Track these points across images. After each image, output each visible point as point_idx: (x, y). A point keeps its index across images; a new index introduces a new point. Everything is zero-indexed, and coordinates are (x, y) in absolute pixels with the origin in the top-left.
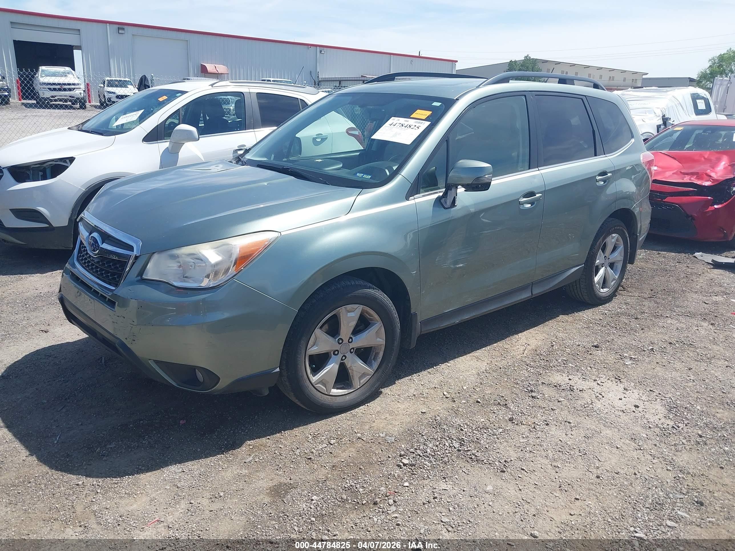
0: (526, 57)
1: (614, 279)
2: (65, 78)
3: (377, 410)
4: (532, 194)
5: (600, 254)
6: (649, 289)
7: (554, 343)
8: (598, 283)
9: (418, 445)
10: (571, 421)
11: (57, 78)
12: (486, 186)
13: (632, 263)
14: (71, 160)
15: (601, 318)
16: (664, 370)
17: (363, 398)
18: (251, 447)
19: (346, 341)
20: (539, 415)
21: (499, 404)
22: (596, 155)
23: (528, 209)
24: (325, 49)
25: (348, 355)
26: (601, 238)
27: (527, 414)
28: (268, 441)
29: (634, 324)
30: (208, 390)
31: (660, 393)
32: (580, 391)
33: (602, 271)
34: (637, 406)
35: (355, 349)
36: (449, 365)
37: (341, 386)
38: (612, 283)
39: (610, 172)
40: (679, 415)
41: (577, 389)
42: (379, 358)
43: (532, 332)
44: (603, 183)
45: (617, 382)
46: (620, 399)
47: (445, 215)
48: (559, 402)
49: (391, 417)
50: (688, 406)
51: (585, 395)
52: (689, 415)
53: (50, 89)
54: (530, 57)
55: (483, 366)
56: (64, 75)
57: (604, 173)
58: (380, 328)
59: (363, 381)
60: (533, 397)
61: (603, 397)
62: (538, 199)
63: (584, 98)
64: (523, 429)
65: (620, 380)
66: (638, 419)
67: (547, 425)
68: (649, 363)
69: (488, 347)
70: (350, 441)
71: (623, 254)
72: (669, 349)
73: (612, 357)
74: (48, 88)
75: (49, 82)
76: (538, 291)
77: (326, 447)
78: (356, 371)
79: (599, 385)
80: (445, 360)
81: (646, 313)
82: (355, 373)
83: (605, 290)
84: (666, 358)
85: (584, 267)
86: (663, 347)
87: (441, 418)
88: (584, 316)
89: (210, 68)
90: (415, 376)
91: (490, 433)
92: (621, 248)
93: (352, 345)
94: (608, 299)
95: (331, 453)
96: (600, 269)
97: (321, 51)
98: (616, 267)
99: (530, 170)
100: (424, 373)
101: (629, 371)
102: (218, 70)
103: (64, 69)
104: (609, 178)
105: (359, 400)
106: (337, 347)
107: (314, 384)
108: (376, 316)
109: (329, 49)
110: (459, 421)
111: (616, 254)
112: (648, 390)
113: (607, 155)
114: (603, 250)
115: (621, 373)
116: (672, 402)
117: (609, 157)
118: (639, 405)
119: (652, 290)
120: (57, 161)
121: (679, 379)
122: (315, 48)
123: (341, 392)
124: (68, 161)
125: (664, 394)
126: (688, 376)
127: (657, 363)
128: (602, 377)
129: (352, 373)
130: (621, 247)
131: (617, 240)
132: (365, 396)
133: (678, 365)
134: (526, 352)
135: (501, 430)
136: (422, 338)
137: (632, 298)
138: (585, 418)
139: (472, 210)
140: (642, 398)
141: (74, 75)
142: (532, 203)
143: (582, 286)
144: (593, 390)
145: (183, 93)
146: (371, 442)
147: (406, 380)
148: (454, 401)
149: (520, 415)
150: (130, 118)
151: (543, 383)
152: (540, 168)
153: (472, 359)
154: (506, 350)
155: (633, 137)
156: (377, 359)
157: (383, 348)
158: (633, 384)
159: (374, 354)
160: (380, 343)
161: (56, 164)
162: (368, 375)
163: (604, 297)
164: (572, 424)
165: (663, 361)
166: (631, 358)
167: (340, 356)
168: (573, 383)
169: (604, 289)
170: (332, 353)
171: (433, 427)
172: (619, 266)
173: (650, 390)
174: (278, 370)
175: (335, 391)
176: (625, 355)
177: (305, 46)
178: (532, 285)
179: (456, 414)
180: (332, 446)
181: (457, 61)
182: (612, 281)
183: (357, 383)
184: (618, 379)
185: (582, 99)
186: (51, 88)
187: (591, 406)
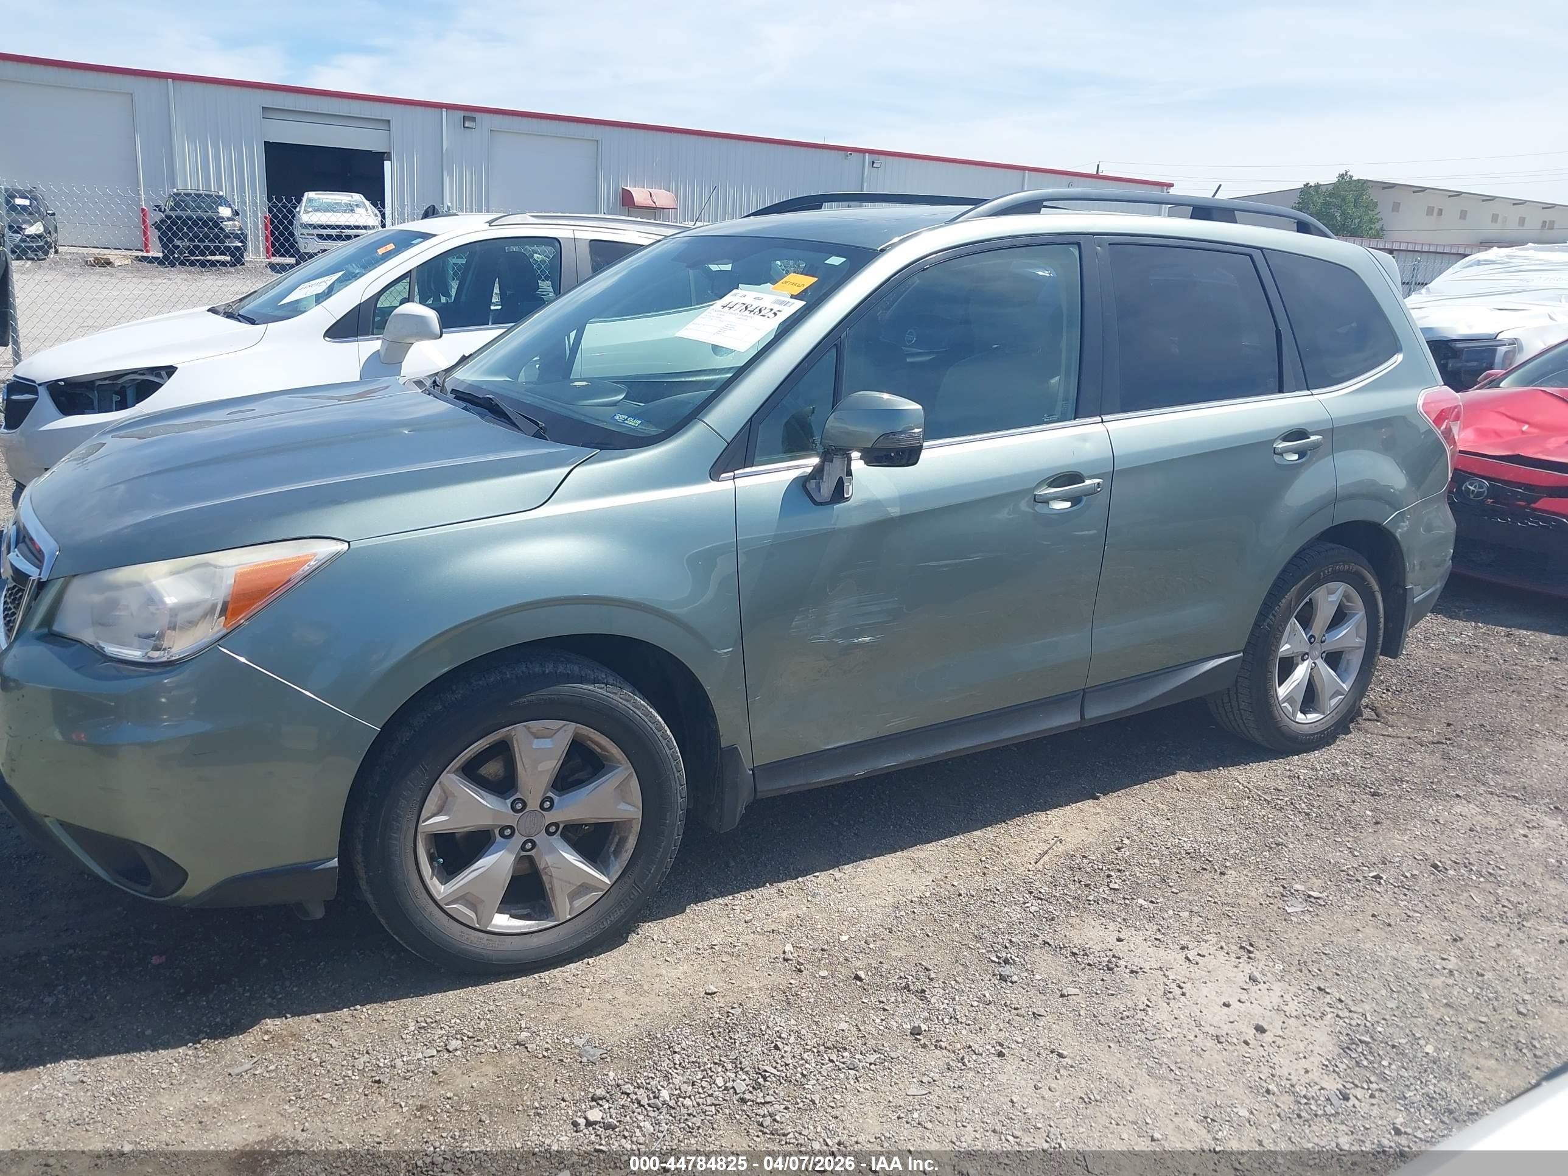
0: (1342, 176)
1: (1338, 693)
2: (350, 215)
3: (603, 977)
4: (1074, 477)
5: (1293, 631)
6: (1443, 720)
7: (1126, 841)
8: (1289, 699)
9: (650, 1075)
10: (1065, 1053)
11: (335, 214)
12: (908, 456)
13: (1394, 655)
14: (170, 370)
15: (1283, 787)
16: (1384, 935)
17: (575, 944)
18: (266, 1038)
19: (533, 804)
20: (993, 1027)
21: (907, 987)
22: (1281, 391)
23: (1062, 513)
24: (882, 157)
25: (541, 838)
26: (1294, 589)
27: (964, 1020)
28: (314, 1025)
29: (1364, 809)
30: (164, 897)
31: (1343, 998)
32: (1132, 972)
33: (1301, 672)
34: (1260, 1029)
35: (561, 826)
36: (838, 875)
37: (525, 912)
38: (1334, 702)
39: (1315, 434)
40: (1365, 1063)
41: (1126, 967)
42: (626, 851)
43: (1087, 808)
44: (1296, 457)
45: (1239, 958)
46: (1224, 1004)
47: (815, 521)
48: (1062, 996)
49: (627, 998)
50: (1403, 1041)
51: (1139, 985)
52: (1393, 1067)
53: (320, 236)
54: (1351, 177)
55: (920, 884)
56: (350, 208)
57: (1299, 434)
58: (627, 779)
59: (582, 903)
60: (1003, 978)
61: (1184, 994)
62: (1092, 492)
63: (1254, 253)
64: (934, 1061)
65: (1250, 952)
66: (1248, 1063)
67: (1001, 1054)
68: (1353, 914)
69: (956, 840)
70: (496, 1048)
71: (1364, 632)
72: (1427, 880)
73: (1261, 890)
74: (318, 235)
75: (320, 223)
76: (1096, 711)
77: (433, 1056)
78: (561, 880)
79: (1190, 960)
80: (836, 862)
81: (1407, 782)
82: (557, 884)
83: (1312, 717)
84: (1402, 904)
85: (1243, 659)
86: (1408, 875)
87: (743, 1013)
88: (1239, 778)
89: (640, 195)
90: (741, 899)
91: (844, 1063)
92: (1359, 615)
93: (550, 817)
94: (1321, 740)
95: (434, 1073)
96: (1297, 665)
97: (873, 163)
98: (1348, 663)
99: (1078, 421)
100: (769, 891)
101: (1286, 932)
102: (655, 200)
103: (350, 198)
104: (1316, 446)
105: (565, 948)
106: (512, 819)
107: (441, 904)
108: (615, 751)
109: (891, 158)
110: (781, 1022)
111: (1343, 632)
112: (1314, 986)
113: (1314, 392)
114: (1306, 621)
115: (1262, 934)
116: (1362, 1027)
117: (1321, 397)
118: (1266, 1027)
119: (1449, 725)
120: (143, 374)
121: (1414, 965)
122: (861, 155)
123: (520, 927)
124: (163, 373)
125: (1350, 1003)
126: (1443, 959)
127: (1373, 916)
128: (1206, 942)
129: (551, 883)
130: (1357, 617)
131: (1346, 596)
132: (582, 940)
133: (1430, 927)
134: (1046, 858)
135: (873, 1058)
136: (760, 807)
137: (1390, 740)
138: (1110, 1047)
139: (894, 511)
140: (1286, 1008)
141: (367, 210)
142: (1075, 500)
143: (1243, 705)
144: (1167, 973)
145: (426, 236)
146: (544, 1056)
147: (713, 906)
148: (801, 971)
149: (947, 1021)
150: (314, 288)
151: (1045, 943)
152: (1105, 418)
153: (900, 867)
154: (996, 850)
155: (1398, 349)
156: (621, 852)
157: (636, 828)
158: (1279, 966)
159: (616, 840)
160: (627, 816)
161: (143, 380)
162: (596, 889)
163: (1307, 735)
164: (1065, 1061)
165: (1395, 910)
166: (1310, 896)
167: (518, 840)
168: (1126, 949)
169: (1309, 716)
170: (497, 832)
171: (712, 1034)
172: (1355, 660)
173: (1319, 989)
174: (335, 862)
175: (502, 921)
176: (1297, 887)
177: (840, 152)
178: (1082, 697)
179: (789, 1003)
180: (446, 1056)
181: (1172, 185)
182: (1332, 697)
183: (564, 908)
184: (1248, 950)
185: (1251, 256)
186: (322, 235)
187: (1141, 1015)
